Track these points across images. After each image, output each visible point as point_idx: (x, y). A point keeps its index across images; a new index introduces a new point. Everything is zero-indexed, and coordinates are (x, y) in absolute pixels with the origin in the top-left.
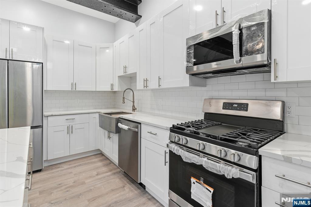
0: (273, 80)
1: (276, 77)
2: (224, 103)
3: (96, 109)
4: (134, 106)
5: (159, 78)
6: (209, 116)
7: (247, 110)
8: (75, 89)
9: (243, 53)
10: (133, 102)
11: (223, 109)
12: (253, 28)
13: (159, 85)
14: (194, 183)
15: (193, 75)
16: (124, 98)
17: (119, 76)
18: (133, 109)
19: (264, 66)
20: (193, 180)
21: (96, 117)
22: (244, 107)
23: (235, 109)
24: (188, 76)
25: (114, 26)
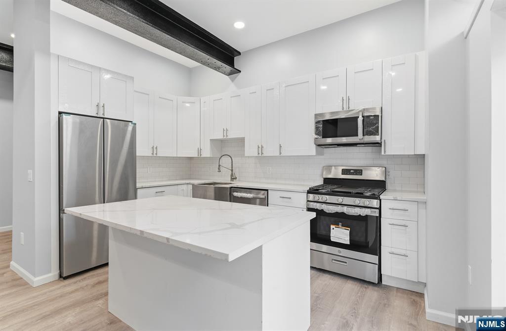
0: (383, 153)
1: (385, 152)
2: (343, 170)
3: (170, 180)
4: (232, 175)
5: (280, 146)
6: (327, 181)
7: (361, 175)
8: (156, 154)
9: (365, 133)
10: (232, 170)
11: (342, 174)
12: (372, 118)
13: (280, 153)
14: (333, 229)
15: (319, 145)
16: (219, 166)
17: (210, 140)
18: (231, 178)
19: (378, 143)
20: (332, 227)
21: (184, 189)
22: (359, 173)
23: (352, 174)
24: (315, 145)
25: (190, 71)
